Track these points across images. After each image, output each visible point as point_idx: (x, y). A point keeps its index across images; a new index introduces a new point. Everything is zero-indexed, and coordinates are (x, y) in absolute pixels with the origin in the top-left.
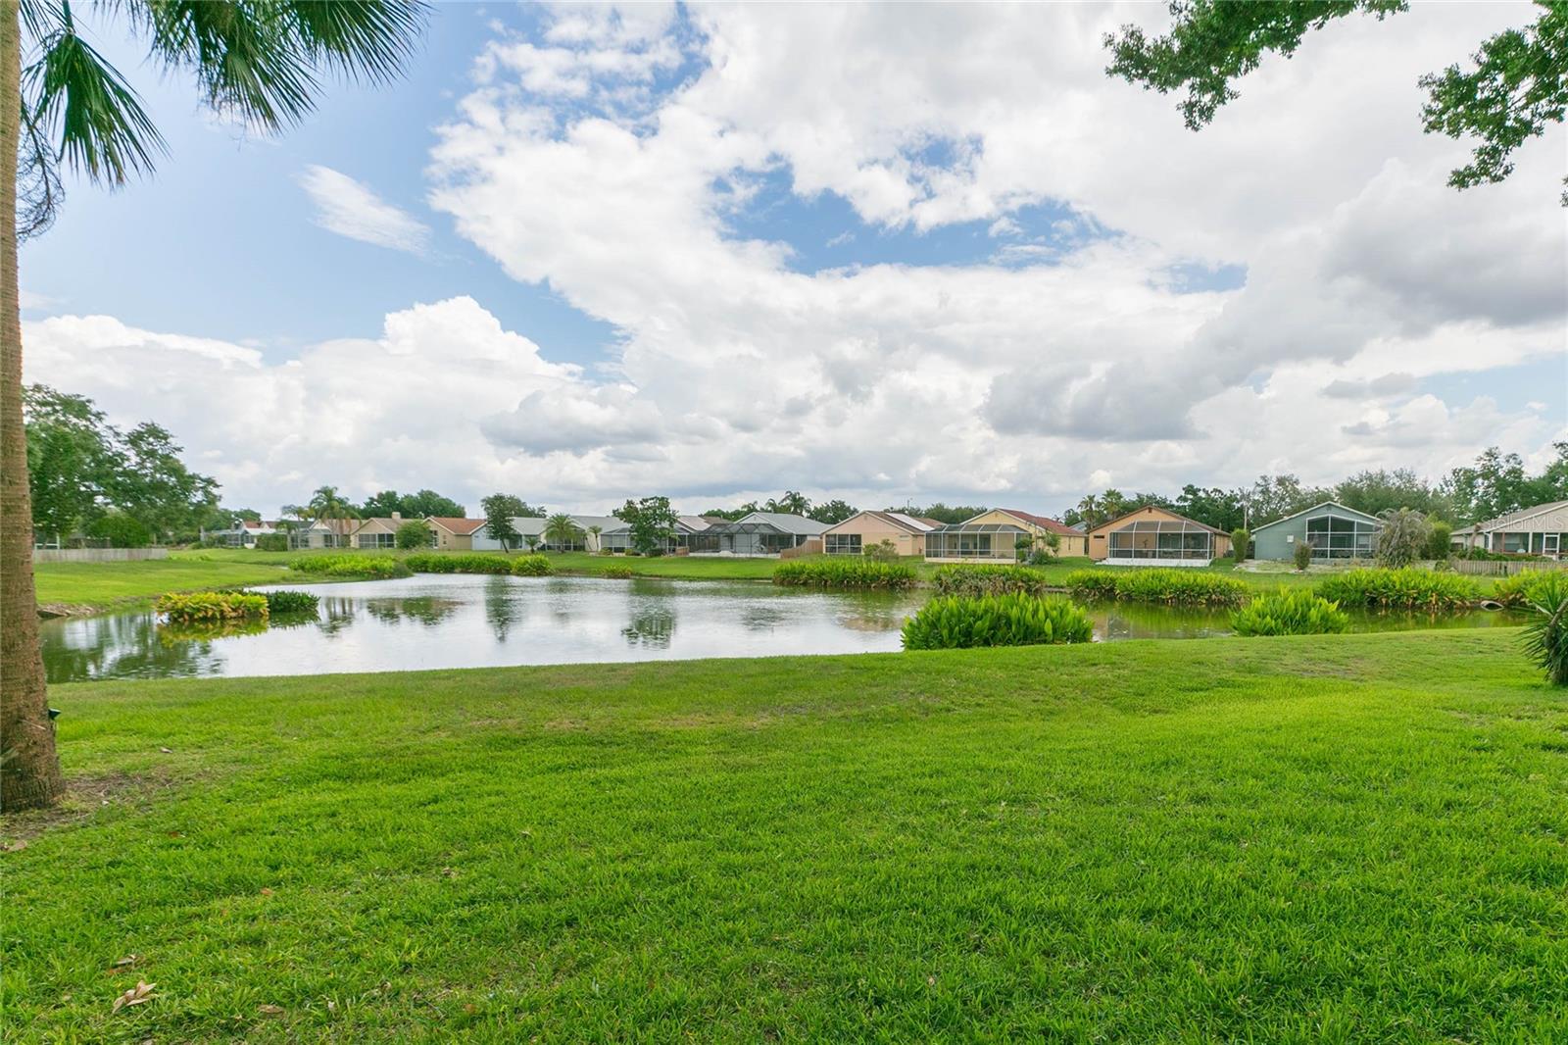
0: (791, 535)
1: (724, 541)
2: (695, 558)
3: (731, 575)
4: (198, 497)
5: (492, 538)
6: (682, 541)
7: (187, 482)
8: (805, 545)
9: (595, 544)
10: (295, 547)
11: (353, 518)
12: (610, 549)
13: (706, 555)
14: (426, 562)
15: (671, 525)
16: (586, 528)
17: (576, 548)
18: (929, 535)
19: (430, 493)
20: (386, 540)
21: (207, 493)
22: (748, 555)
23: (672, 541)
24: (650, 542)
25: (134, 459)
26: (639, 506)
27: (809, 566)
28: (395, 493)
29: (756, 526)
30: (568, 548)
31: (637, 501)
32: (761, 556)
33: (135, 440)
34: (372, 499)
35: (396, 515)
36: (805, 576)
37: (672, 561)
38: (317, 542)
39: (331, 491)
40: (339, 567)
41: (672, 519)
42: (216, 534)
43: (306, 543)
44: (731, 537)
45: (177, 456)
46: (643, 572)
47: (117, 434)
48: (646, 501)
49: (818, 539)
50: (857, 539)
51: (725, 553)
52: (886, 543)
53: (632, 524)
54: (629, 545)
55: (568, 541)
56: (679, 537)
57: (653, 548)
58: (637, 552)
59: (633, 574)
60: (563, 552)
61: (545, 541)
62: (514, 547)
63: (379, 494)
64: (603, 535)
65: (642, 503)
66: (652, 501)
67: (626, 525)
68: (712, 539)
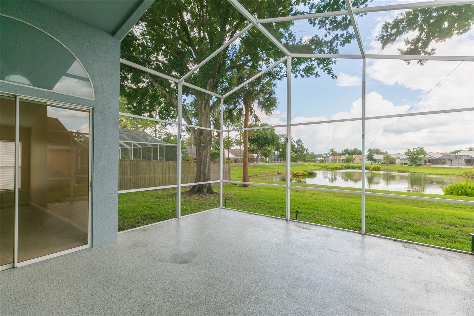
1: (447, 161)
2: (433, 167)
3: (443, 173)
4: (305, 153)
5: (368, 160)
6: (430, 161)
7: (304, 150)
9: (398, 162)
10: (325, 162)
11: (337, 155)
12: (403, 164)
13: (439, 166)
14: (350, 166)
15: (424, 156)
16: (395, 157)
17: (392, 163)
19: (356, 149)
20: (343, 161)
21: (307, 152)
22: (457, 167)
23: (425, 161)
24: (416, 162)
25: (297, 146)
26: (412, 151)
28: (348, 149)
29: (462, 156)
30: (390, 163)
32: (463, 167)
33: (297, 142)
34: (343, 151)
35: (347, 155)
37: (424, 168)
38: (330, 161)
39: (333, 150)
40: (329, 167)
41: (425, 154)
42: (313, 159)
43: (328, 161)
44: (451, 160)
45: (303, 144)
46: (410, 171)
47: (295, 141)
48: (415, 149)
51: (445, 166)
53: (409, 156)
54: (409, 163)
55: (390, 161)
56: (428, 160)
57: (417, 164)
58: (411, 165)
59: (406, 171)
60: (388, 164)
61: (383, 161)
62: (374, 163)
63: (345, 150)
64: (400, 160)
65: (413, 149)
66: (417, 149)
67: (408, 157)
68: (442, 161)
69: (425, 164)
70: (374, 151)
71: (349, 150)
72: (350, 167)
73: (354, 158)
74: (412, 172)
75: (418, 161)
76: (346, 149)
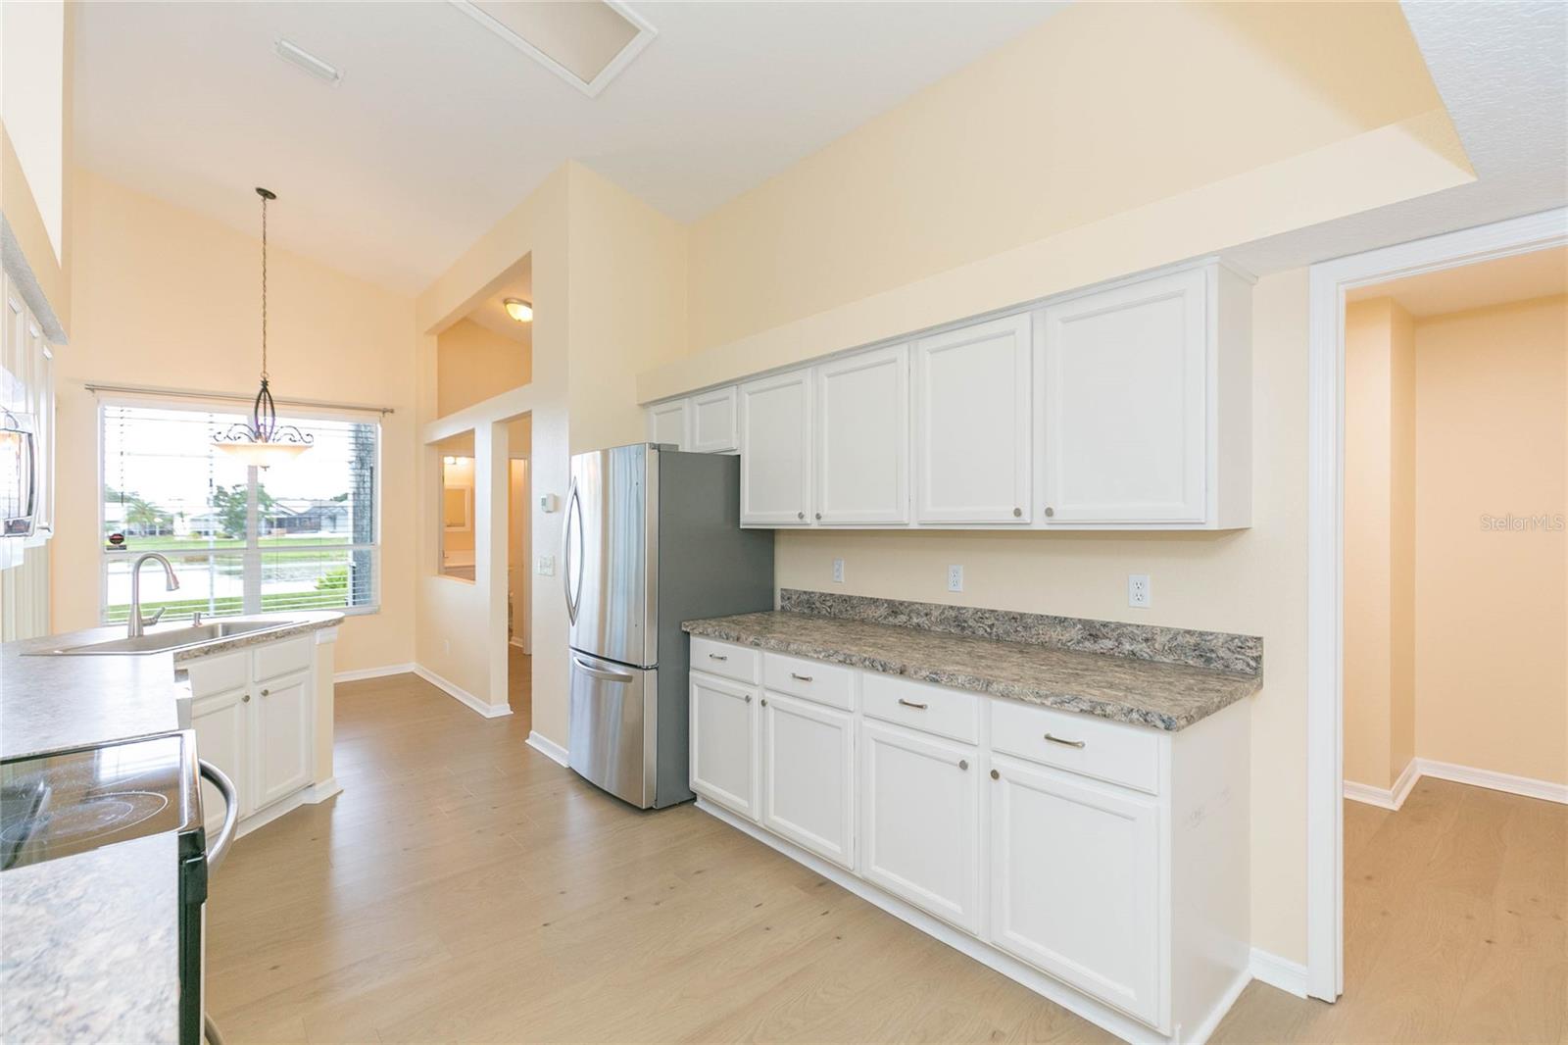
1: (325, 522)
2: (290, 539)
6: (281, 523)
9: (182, 529)
12: (200, 533)
15: (267, 508)
16: (172, 511)
17: (161, 533)
23: (270, 523)
24: (243, 525)
26: (230, 492)
30: (153, 533)
31: (228, 486)
41: (267, 501)
48: (238, 486)
51: (320, 534)
53: (220, 509)
54: (220, 528)
55: (153, 526)
56: (278, 519)
58: (227, 534)
60: (145, 536)
61: (125, 527)
64: (190, 520)
65: (234, 488)
66: (245, 487)
67: (218, 510)
68: (313, 521)
69: (270, 533)
75: (247, 524)
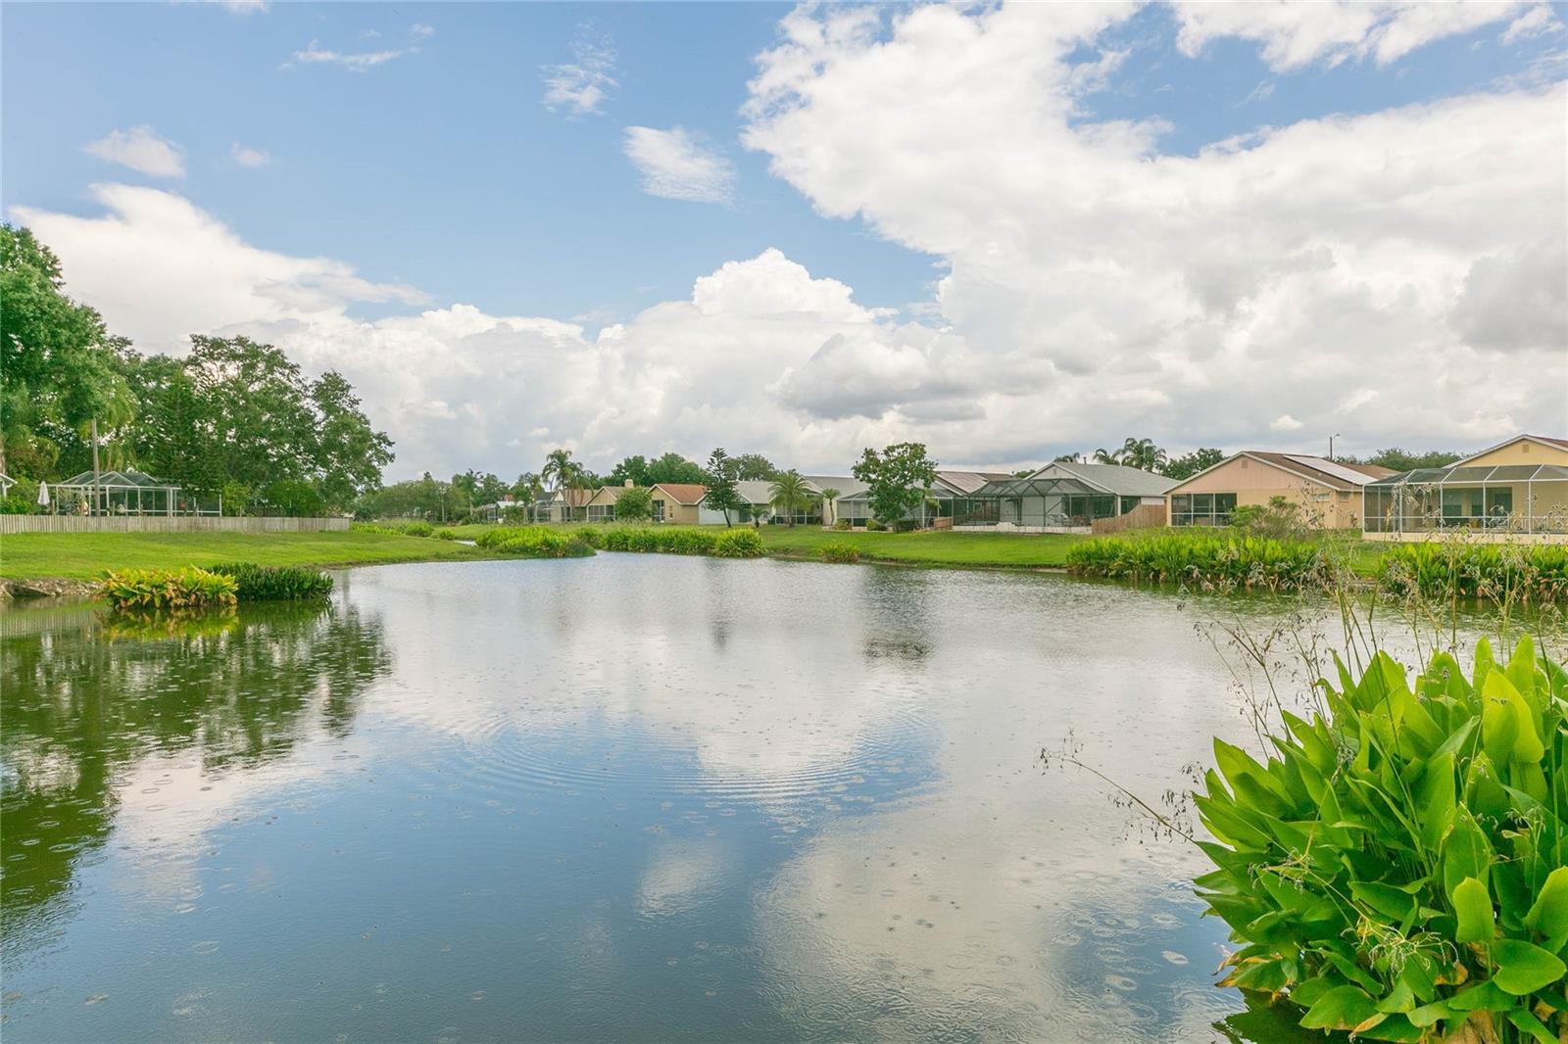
0: (1113, 497)
1: (1007, 507)
2: (958, 534)
3: (1000, 559)
5: (713, 507)
6: (945, 509)
8: (1137, 511)
9: (831, 512)
10: (531, 520)
11: (586, 487)
12: (849, 521)
13: (978, 529)
14: (626, 539)
15: (927, 484)
16: (821, 492)
17: (811, 521)
18: (1370, 492)
19: (674, 457)
20: (609, 512)
22: (1040, 529)
23: (931, 508)
24: (897, 511)
26: (882, 458)
27: (1128, 544)
28: (642, 458)
29: (1055, 482)
30: (801, 521)
31: (879, 449)
32: (1060, 530)
34: (619, 466)
35: (629, 484)
36: (1119, 562)
37: (927, 539)
38: (556, 517)
39: (565, 456)
41: (928, 474)
42: (482, 508)
43: (544, 517)
44: (1017, 501)
46: (876, 554)
48: (893, 449)
49: (1161, 502)
50: (1227, 501)
51: (1004, 527)
52: (1279, 503)
53: (870, 485)
54: (869, 514)
55: (800, 512)
56: (941, 502)
57: (902, 519)
58: (880, 524)
59: (861, 556)
60: (791, 525)
61: (774, 512)
62: (740, 521)
63: (628, 461)
64: (840, 502)
65: (886, 453)
66: (901, 450)
67: (866, 487)
68: (989, 504)
69: (931, 524)
70: (744, 464)
71: (648, 462)
72: (630, 541)
73: (656, 496)
74: (885, 559)
75: (904, 508)
76: (635, 458)
